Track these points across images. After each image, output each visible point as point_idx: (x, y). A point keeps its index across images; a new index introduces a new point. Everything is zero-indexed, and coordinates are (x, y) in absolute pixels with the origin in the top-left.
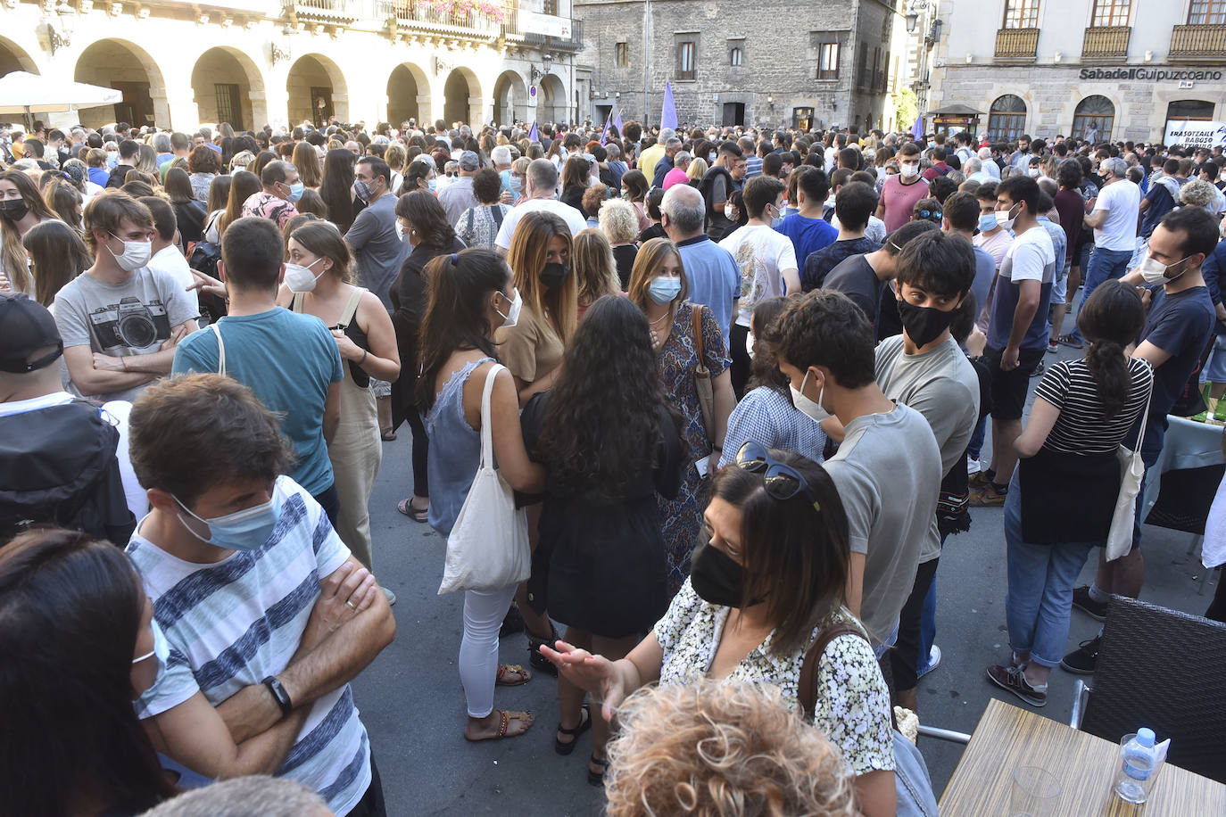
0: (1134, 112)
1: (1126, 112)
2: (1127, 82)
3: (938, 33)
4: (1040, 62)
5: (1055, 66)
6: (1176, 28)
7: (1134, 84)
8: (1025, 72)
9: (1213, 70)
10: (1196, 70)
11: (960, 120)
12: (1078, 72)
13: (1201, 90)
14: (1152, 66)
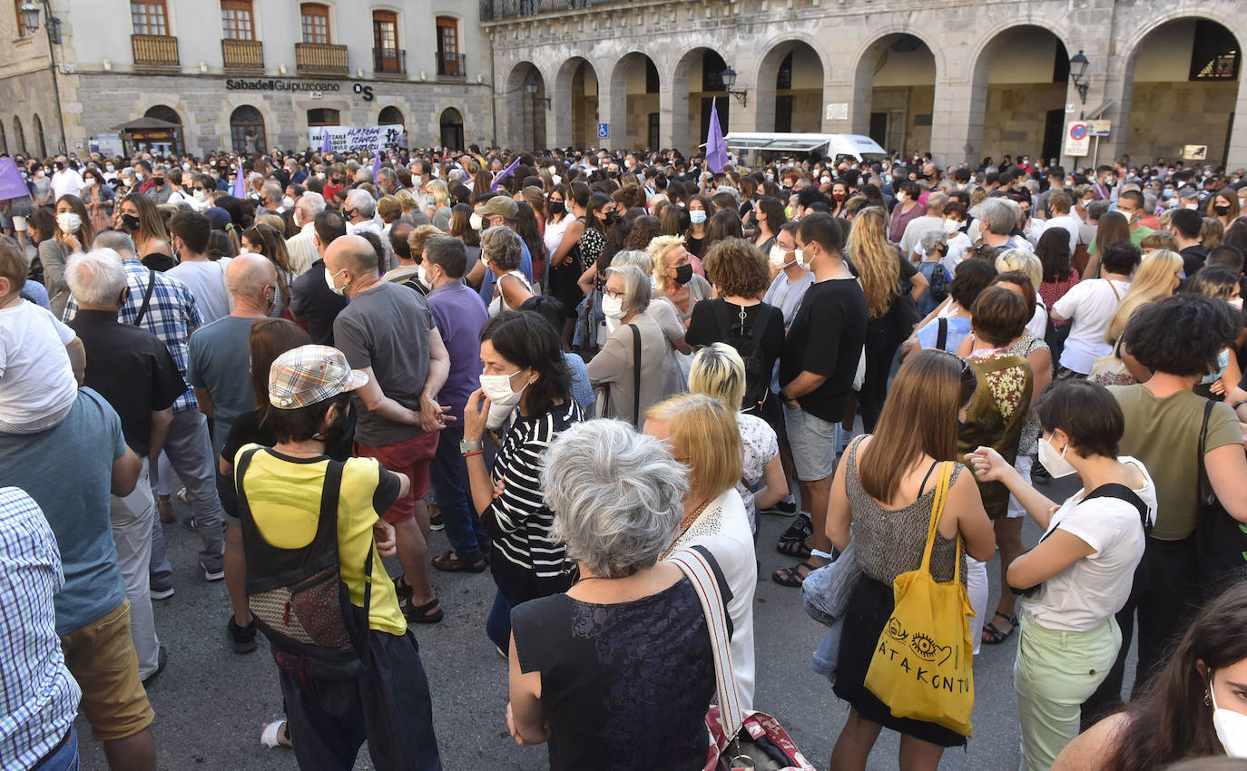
0: (281, 120)
1: (275, 121)
2: (269, 93)
3: (57, 32)
4: (185, 71)
5: (200, 76)
6: (298, 46)
7: (275, 93)
8: (171, 81)
9: (333, 83)
10: (322, 82)
11: (163, 135)
12: (224, 83)
13: (327, 100)
14: (285, 78)
